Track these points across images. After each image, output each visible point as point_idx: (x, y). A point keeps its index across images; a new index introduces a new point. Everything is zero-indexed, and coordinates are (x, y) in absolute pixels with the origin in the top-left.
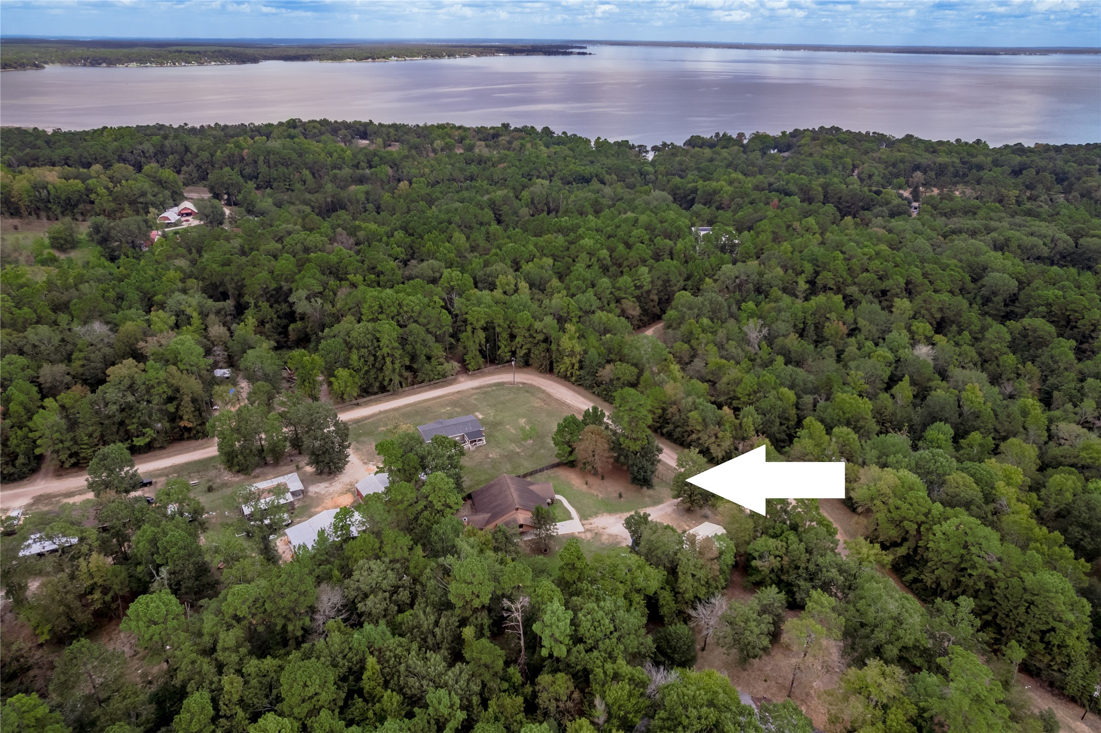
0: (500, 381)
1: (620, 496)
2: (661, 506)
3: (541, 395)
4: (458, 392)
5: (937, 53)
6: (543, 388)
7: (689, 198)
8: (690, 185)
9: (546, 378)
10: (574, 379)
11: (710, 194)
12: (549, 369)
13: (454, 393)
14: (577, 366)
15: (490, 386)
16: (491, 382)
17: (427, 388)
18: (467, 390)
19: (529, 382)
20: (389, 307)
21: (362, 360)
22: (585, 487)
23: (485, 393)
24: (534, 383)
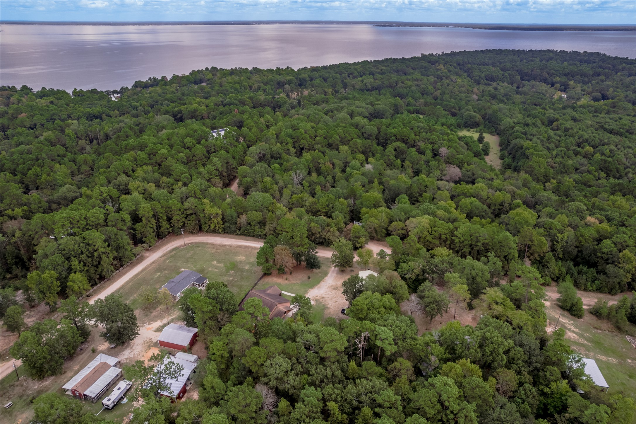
0: (174, 247)
1: (309, 278)
2: (329, 275)
3: (208, 246)
4: (153, 262)
5: (224, 24)
6: (205, 241)
7: (178, 117)
8: (176, 109)
9: (200, 236)
10: (220, 230)
11: (193, 113)
12: (200, 229)
13: (151, 264)
14: (221, 222)
15: (170, 251)
16: (169, 249)
17: (128, 268)
18: (158, 259)
19: (193, 241)
20: (78, 222)
21: (82, 263)
22: (286, 281)
23: (171, 257)
24: (197, 241)
